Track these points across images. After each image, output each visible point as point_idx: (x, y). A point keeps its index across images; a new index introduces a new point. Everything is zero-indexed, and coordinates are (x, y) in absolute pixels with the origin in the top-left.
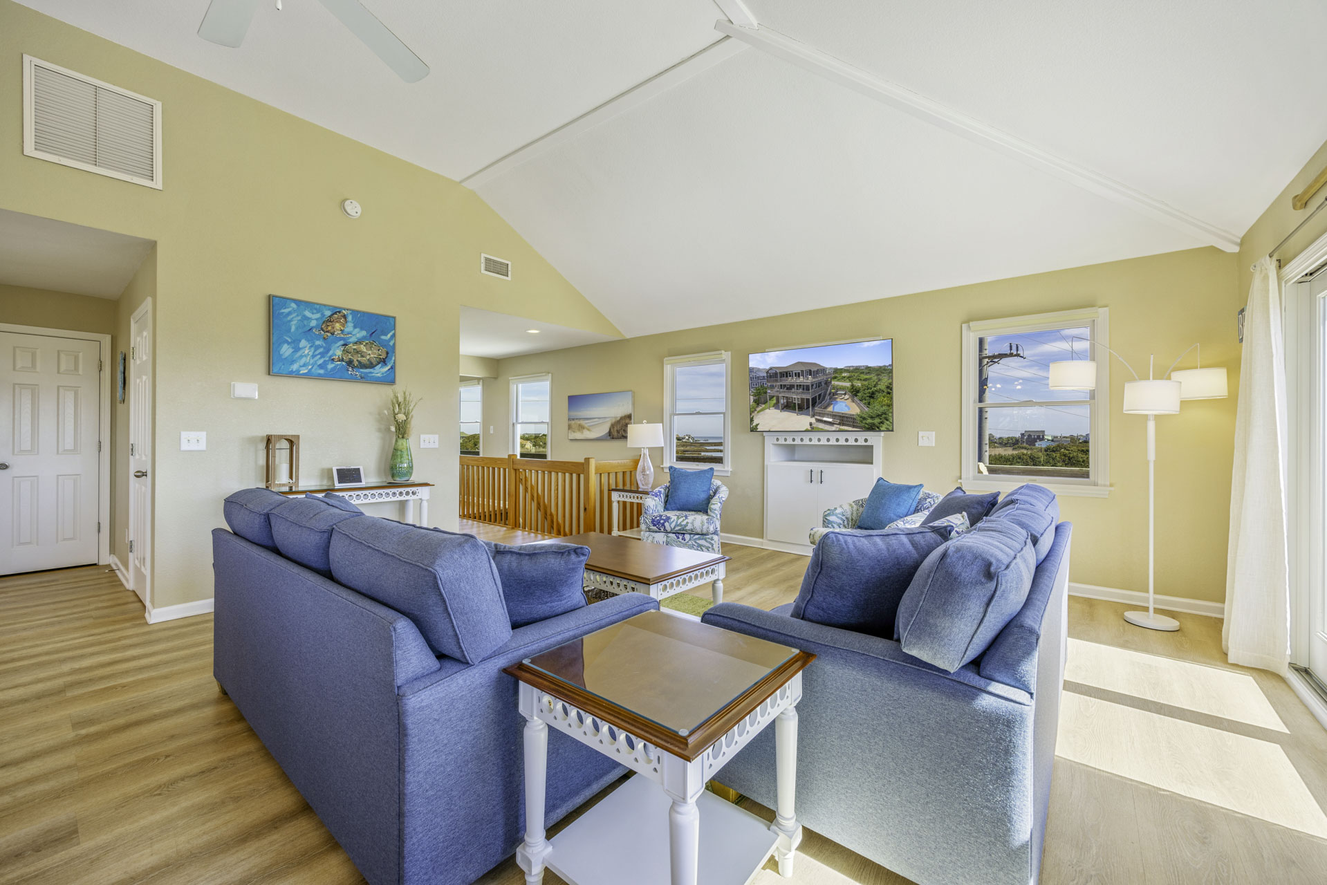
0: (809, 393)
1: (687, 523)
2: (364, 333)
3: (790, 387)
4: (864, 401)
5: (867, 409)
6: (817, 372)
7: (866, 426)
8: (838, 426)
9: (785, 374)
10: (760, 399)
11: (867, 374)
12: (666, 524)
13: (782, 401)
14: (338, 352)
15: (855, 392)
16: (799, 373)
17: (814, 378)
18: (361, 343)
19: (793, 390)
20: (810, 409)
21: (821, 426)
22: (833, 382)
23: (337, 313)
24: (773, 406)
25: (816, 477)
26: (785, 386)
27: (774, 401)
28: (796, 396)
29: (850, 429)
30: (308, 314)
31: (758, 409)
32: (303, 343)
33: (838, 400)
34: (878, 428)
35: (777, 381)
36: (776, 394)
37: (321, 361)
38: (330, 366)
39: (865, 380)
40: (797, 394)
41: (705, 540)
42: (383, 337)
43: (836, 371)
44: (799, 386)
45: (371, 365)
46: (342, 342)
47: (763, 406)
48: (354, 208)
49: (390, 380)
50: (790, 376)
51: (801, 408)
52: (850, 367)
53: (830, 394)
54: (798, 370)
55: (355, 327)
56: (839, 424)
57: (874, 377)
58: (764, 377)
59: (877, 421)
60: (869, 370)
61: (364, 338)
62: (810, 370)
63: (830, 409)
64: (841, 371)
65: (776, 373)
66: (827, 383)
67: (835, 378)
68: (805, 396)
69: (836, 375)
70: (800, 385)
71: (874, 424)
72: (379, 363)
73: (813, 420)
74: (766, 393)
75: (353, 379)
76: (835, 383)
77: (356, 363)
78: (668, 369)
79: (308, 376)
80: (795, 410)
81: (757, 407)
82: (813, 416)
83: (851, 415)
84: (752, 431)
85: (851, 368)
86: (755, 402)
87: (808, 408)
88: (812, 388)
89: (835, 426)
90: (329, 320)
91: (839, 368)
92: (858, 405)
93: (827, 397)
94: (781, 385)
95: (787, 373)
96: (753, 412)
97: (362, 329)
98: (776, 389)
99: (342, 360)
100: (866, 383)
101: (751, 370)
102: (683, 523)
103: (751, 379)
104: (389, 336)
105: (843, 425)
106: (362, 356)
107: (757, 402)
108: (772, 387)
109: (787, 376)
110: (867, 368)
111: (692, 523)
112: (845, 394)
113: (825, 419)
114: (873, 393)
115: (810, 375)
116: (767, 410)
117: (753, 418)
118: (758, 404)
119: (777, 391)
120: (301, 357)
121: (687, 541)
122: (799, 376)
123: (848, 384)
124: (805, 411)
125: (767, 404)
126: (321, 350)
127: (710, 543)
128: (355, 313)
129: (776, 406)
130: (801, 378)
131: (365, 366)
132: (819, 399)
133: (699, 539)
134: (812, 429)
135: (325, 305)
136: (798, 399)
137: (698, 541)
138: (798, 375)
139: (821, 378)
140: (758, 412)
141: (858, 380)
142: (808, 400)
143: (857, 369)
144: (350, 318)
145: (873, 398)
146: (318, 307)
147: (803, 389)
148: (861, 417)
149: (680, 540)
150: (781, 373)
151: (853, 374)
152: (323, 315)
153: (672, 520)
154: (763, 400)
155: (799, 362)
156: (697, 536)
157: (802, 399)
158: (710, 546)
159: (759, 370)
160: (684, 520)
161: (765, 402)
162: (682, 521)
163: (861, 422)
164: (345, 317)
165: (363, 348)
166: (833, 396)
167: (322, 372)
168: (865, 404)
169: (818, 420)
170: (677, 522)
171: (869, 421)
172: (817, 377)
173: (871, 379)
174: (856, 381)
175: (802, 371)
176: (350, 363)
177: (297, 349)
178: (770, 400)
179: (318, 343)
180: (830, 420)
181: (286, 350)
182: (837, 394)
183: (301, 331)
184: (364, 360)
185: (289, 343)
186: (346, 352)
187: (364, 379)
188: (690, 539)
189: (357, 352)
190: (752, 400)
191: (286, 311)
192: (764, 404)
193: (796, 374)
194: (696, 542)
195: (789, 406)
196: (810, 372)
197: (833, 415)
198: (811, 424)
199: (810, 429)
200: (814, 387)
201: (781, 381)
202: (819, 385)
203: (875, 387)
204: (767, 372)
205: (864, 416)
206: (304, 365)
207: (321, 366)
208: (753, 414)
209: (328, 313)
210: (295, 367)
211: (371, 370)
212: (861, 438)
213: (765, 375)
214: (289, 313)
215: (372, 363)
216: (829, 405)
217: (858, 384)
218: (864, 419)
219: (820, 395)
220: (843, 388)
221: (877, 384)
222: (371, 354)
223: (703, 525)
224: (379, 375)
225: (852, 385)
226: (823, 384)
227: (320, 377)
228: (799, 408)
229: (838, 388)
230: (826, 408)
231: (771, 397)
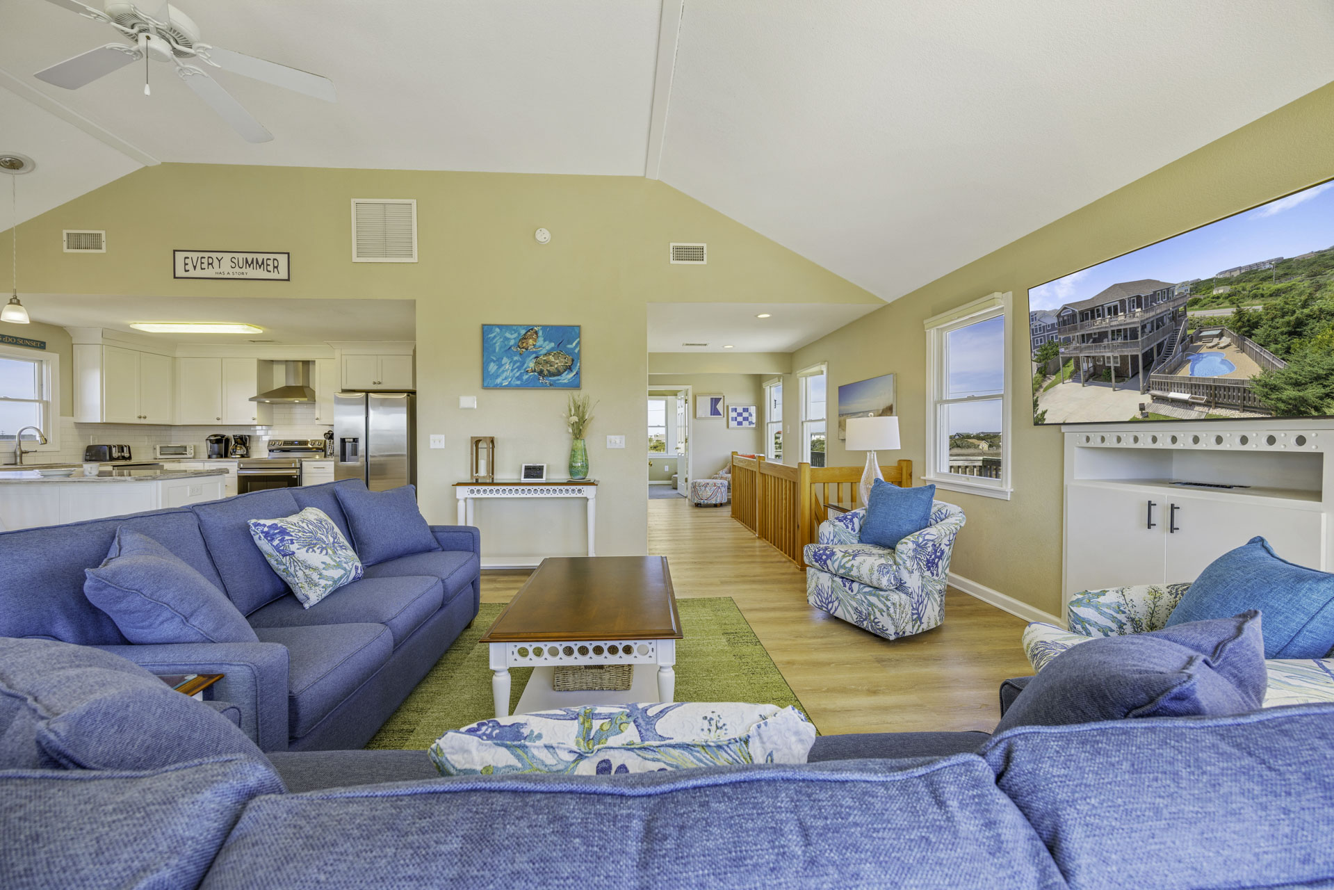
0: (1136, 345)
1: (853, 566)
2: (552, 345)
3: (1100, 337)
4: (1273, 347)
5: (1280, 365)
6: (1154, 297)
7: (1282, 406)
8: (1206, 409)
9: (1090, 312)
10: (1048, 367)
11: (1279, 278)
12: (829, 562)
13: (1084, 366)
14: (531, 364)
15: (1245, 328)
16: (1116, 307)
17: (1146, 311)
18: (550, 354)
19: (1105, 342)
20: (1141, 375)
21: (1165, 410)
22: (1189, 314)
23: (531, 330)
24: (1070, 377)
25: (1160, 516)
26: (1089, 336)
27: (1071, 367)
28: (1111, 353)
29: (1236, 414)
30: (508, 335)
31: (1045, 385)
32: (505, 360)
33: (1204, 350)
34: (1316, 409)
35: (1075, 329)
36: (1075, 354)
37: (518, 374)
38: (525, 377)
39: (1276, 294)
40: (1114, 348)
41: (878, 597)
42: (569, 346)
43: (1197, 286)
44: (1117, 333)
45: (559, 373)
46: (534, 355)
47: (1053, 378)
48: (543, 235)
49: (576, 385)
50: (1099, 316)
51: (1121, 375)
52: (1231, 271)
53: (1183, 340)
54: (1113, 301)
55: (545, 341)
56: (1208, 404)
57: (1302, 283)
58: (1053, 325)
59: (1312, 392)
60: (1285, 267)
61: (553, 349)
62: (1139, 298)
63: (1185, 372)
64: (1210, 284)
65: (1074, 315)
66: (1176, 317)
67: (1195, 302)
68: (1129, 352)
69: (1198, 296)
70: (1119, 331)
71: (1304, 401)
72: (565, 370)
73: (1147, 399)
74: (1057, 353)
75: (543, 387)
76: (1194, 314)
77: (546, 372)
78: (932, 335)
79: (509, 387)
80: (1111, 380)
81: (1043, 381)
82: (1147, 390)
83: (1237, 382)
84: (1036, 424)
85: (1236, 274)
86: (1041, 373)
87: (1136, 374)
88: (1143, 332)
89: (1197, 408)
90: (524, 338)
91: (1203, 278)
92: (1257, 358)
93: (1177, 348)
94: (1083, 336)
95: (1092, 311)
96: (1037, 390)
97: (550, 341)
98: (1075, 344)
99: (535, 371)
100: (1279, 301)
101: (1033, 317)
102: (847, 565)
103: (1033, 332)
104: (574, 344)
105: (1217, 405)
106: (551, 366)
107: (1044, 372)
108: (1067, 341)
109: (1093, 317)
110: (1281, 263)
111: (858, 568)
112: (1221, 336)
113: (1173, 395)
114: (1300, 323)
115: (1139, 305)
116: (1060, 385)
117: (1036, 401)
118: (1045, 376)
119: (1076, 349)
120: (503, 371)
121: (855, 593)
122: (1116, 313)
123: (1228, 312)
124: (1128, 382)
125: (1060, 374)
126: (518, 364)
127: (885, 604)
128: (544, 327)
129: (1075, 376)
130: (1121, 317)
131: (551, 374)
132: (1159, 354)
133: (870, 593)
134: (1146, 418)
135: (521, 326)
136: (1115, 358)
137: (868, 597)
138: (1114, 311)
139: (1162, 308)
140: (1046, 390)
141: (1255, 296)
142: (1135, 358)
143: (1251, 273)
144: (540, 333)
145: (1300, 335)
146: (515, 328)
147: (1125, 337)
148: (1265, 385)
149: (847, 589)
150: (1081, 313)
151: (1239, 287)
152: (519, 334)
153: (835, 558)
154: (1052, 367)
155: (1115, 286)
156: (867, 589)
157: (1124, 358)
158: (885, 609)
159: (1044, 314)
160: (849, 560)
161: (1056, 371)
162: (847, 562)
163: (1266, 396)
164: (536, 333)
165: (551, 358)
166: (1190, 345)
167: (519, 382)
168: (1276, 352)
169: (1157, 399)
170: (840, 562)
171: (1290, 393)
172: (1152, 309)
173: (1291, 289)
174: (1249, 301)
175: (1122, 302)
176: (541, 373)
177: (500, 366)
178: (1064, 366)
179: (515, 358)
180: (1186, 396)
181: (492, 367)
182: (1200, 339)
183: (503, 350)
184: (552, 369)
185: (494, 362)
186: (537, 363)
187: (553, 386)
188: (858, 592)
189: (547, 362)
190: (1035, 370)
191: (492, 335)
192: (1055, 374)
193: (1109, 309)
194: (866, 598)
195: (1098, 375)
196: (1138, 301)
197: (1193, 386)
198: (1142, 407)
199: (1140, 417)
200: (1147, 330)
201: (1082, 328)
202: (1158, 323)
203: (1305, 305)
204: (1059, 316)
205: (1272, 381)
206: (506, 378)
207: (518, 378)
208: (1037, 394)
209: (523, 332)
210: (499, 381)
211: (559, 377)
212: (1286, 435)
213: (1055, 321)
214: (495, 337)
215: (559, 371)
216: (1180, 365)
217: (1255, 307)
218: (1274, 388)
219: (1160, 346)
220: (1213, 324)
221: (1311, 297)
222: (559, 363)
223: (872, 574)
224: (565, 381)
225: (1240, 313)
226: (1166, 321)
227: (517, 387)
228: (1116, 377)
229: (1201, 326)
230: (1174, 370)
231: (1066, 361)
